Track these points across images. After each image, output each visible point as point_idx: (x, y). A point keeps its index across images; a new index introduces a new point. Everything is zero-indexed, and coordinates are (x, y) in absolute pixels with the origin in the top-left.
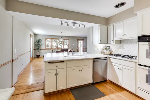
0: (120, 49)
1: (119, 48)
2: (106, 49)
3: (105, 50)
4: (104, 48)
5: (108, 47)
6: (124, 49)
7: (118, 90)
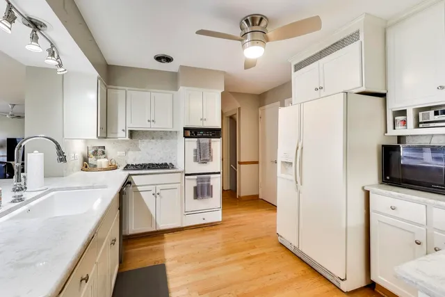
0: (130, 153)
1: (128, 150)
2: (95, 153)
3: (93, 157)
4: (91, 152)
5: (100, 147)
6: (140, 150)
7: (160, 241)
